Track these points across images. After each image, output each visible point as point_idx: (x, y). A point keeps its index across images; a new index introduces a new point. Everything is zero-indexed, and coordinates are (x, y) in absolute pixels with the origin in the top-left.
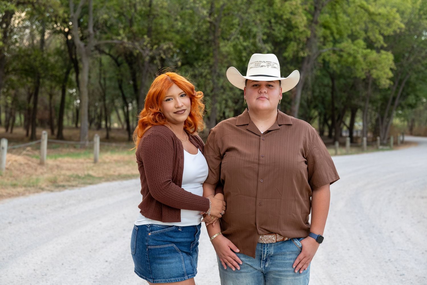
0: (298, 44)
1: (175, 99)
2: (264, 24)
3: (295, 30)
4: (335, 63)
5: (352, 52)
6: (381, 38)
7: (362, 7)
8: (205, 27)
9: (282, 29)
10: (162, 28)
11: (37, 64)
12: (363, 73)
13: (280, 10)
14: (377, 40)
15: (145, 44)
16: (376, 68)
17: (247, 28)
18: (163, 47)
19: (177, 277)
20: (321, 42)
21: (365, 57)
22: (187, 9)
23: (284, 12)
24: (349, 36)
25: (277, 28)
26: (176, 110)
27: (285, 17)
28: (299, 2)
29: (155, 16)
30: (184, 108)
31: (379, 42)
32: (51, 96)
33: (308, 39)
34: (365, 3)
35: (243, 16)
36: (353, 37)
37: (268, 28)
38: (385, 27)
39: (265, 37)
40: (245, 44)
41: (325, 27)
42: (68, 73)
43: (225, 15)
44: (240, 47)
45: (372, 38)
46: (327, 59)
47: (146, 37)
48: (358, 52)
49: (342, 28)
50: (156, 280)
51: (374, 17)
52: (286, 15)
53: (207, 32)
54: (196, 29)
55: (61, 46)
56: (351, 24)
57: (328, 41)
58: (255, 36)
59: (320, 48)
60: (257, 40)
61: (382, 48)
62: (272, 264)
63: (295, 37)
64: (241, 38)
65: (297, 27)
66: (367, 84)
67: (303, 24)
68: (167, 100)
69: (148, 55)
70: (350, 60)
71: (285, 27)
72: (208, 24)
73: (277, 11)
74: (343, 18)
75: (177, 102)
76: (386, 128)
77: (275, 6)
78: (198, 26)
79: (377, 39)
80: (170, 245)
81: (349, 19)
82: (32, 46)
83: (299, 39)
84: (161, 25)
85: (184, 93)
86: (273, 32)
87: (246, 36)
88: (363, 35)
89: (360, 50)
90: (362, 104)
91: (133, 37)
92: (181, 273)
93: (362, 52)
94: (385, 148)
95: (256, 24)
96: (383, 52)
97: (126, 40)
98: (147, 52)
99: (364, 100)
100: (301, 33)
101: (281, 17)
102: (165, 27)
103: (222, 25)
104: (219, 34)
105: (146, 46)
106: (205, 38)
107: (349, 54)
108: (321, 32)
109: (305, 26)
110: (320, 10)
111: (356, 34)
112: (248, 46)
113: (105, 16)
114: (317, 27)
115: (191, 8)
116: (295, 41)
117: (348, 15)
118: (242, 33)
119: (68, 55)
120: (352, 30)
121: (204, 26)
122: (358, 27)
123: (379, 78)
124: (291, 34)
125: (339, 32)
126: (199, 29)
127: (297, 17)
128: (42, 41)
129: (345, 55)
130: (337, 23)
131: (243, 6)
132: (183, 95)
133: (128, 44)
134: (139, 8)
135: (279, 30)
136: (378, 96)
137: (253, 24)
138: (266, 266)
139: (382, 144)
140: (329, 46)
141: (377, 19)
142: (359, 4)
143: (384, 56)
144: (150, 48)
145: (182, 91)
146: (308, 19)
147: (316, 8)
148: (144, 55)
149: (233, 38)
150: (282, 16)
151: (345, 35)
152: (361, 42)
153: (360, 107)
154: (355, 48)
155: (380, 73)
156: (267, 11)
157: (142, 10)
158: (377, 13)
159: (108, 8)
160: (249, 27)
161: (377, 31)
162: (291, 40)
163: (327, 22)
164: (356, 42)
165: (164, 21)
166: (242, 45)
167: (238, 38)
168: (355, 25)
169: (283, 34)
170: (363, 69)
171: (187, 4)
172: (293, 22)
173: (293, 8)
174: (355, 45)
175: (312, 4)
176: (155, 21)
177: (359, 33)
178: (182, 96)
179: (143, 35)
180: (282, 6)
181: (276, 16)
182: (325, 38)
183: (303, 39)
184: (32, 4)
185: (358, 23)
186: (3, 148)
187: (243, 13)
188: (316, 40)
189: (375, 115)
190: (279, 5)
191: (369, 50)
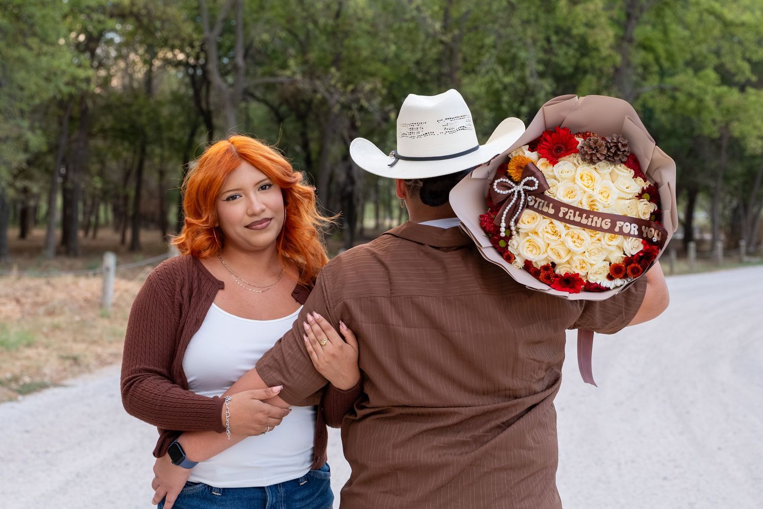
0: (599, 79)
1: (247, 195)
2: (539, 44)
3: (594, 54)
4: (664, 112)
5: (695, 91)
6: (746, 66)
7: (712, 12)
8: (434, 52)
9: (571, 52)
10: (359, 55)
11: (143, 120)
12: (715, 128)
13: (565, 19)
14: (740, 70)
15: (333, 82)
16: (738, 120)
17: (508, 51)
18: (363, 87)
20: (638, 75)
21: (718, 100)
22: (406, 21)
23: (573, 22)
24: (688, 64)
25: (561, 51)
26: (249, 220)
27: (575, 32)
28: (600, 5)
29: (347, 34)
30: (268, 214)
31: (743, 73)
33: (617, 70)
34: (717, 6)
35: (502, 31)
36: (696, 65)
37: (546, 51)
38: (753, 47)
39: (541, 68)
40: (507, 80)
41: (645, 47)
42: (193, 134)
43: (470, 30)
44: (497, 86)
45: (729, 66)
46: (651, 103)
47: (333, 70)
48: (705, 92)
49: (675, 49)
51: (733, 30)
52: (577, 27)
53: (438, 61)
54: (418, 55)
55: (179, 89)
56: (692, 43)
57: (651, 73)
58: (523, 66)
59: (637, 85)
60: (527, 72)
61: (748, 83)
63: (592, 66)
64: (500, 70)
65: (597, 49)
66: (719, 147)
67: (607, 44)
68: (228, 199)
69: (338, 102)
70: (692, 105)
71: (576, 50)
72: (441, 47)
73: (560, 22)
74: (677, 31)
75: (251, 202)
76: (753, 225)
77: (558, 13)
78: (424, 50)
79: (738, 68)
81: (686, 33)
83: (601, 70)
84: (357, 49)
85: (267, 181)
86: (554, 59)
87: (508, 66)
88: (713, 60)
89: (710, 89)
90: (712, 183)
91: (311, 73)
93: (714, 92)
94: (754, 260)
95: (525, 44)
96: (750, 90)
97: (298, 77)
98: (336, 97)
99: (713, 175)
100: (604, 59)
101: (568, 33)
102: (365, 53)
103: (465, 48)
104: (459, 62)
105: (334, 86)
106: (434, 71)
107: (690, 96)
108: (638, 56)
109: (611, 47)
110: (637, 18)
111: (699, 59)
112: (511, 84)
113: (266, 37)
114: (631, 49)
115: (413, 19)
116: (593, 73)
117: (686, 27)
118: (502, 62)
119: (192, 104)
120: (692, 53)
121: (434, 50)
122: (704, 48)
123: (744, 137)
124: (586, 61)
125: (670, 57)
126: (425, 54)
127: (597, 30)
129: (681, 97)
130: (666, 40)
131: (501, 14)
132: (265, 185)
133: (303, 84)
134: (322, 21)
135: (566, 54)
136: (739, 169)
137: (519, 44)
139: (748, 254)
140: (653, 81)
141: (739, 33)
142: (706, 6)
143: (753, 98)
144: (341, 90)
145: (262, 177)
146: (616, 36)
147: (629, 16)
148: (332, 101)
149: (483, 70)
150: (569, 29)
151: (680, 63)
152: (712, 75)
153: (707, 189)
154: (700, 84)
155: (747, 128)
156: (542, 20)
157: (326, 25)
158: (738, 21)
159: (268, 22)
160: (514, 50)
161: (739, 54)
162: (585, 72)
163: (648, 39)
164: (701, 74)
165: (362, 42)
166: (501, 82)
167: (496, 72)
168: (699, 43)
169: (573, 62)
170: (714, 122)
171: (404, 13)
172: (590, 41)
173: (590, 15)
174: (700, 79)
175: (621, 9)
176: (346, 42)
177: (705, 58)
178: (263, 188)
179: (327, 67)
180: (570, 12)
181: (558, 31)
182: (645, 67)
183: (608, 69)
184: (137, 17)
185: (705, 41)
186: (108, 269)
187: (501, 26)
188: (630, 71)
189: (730, 202)
190: (565, 11)
191: (725, 89)
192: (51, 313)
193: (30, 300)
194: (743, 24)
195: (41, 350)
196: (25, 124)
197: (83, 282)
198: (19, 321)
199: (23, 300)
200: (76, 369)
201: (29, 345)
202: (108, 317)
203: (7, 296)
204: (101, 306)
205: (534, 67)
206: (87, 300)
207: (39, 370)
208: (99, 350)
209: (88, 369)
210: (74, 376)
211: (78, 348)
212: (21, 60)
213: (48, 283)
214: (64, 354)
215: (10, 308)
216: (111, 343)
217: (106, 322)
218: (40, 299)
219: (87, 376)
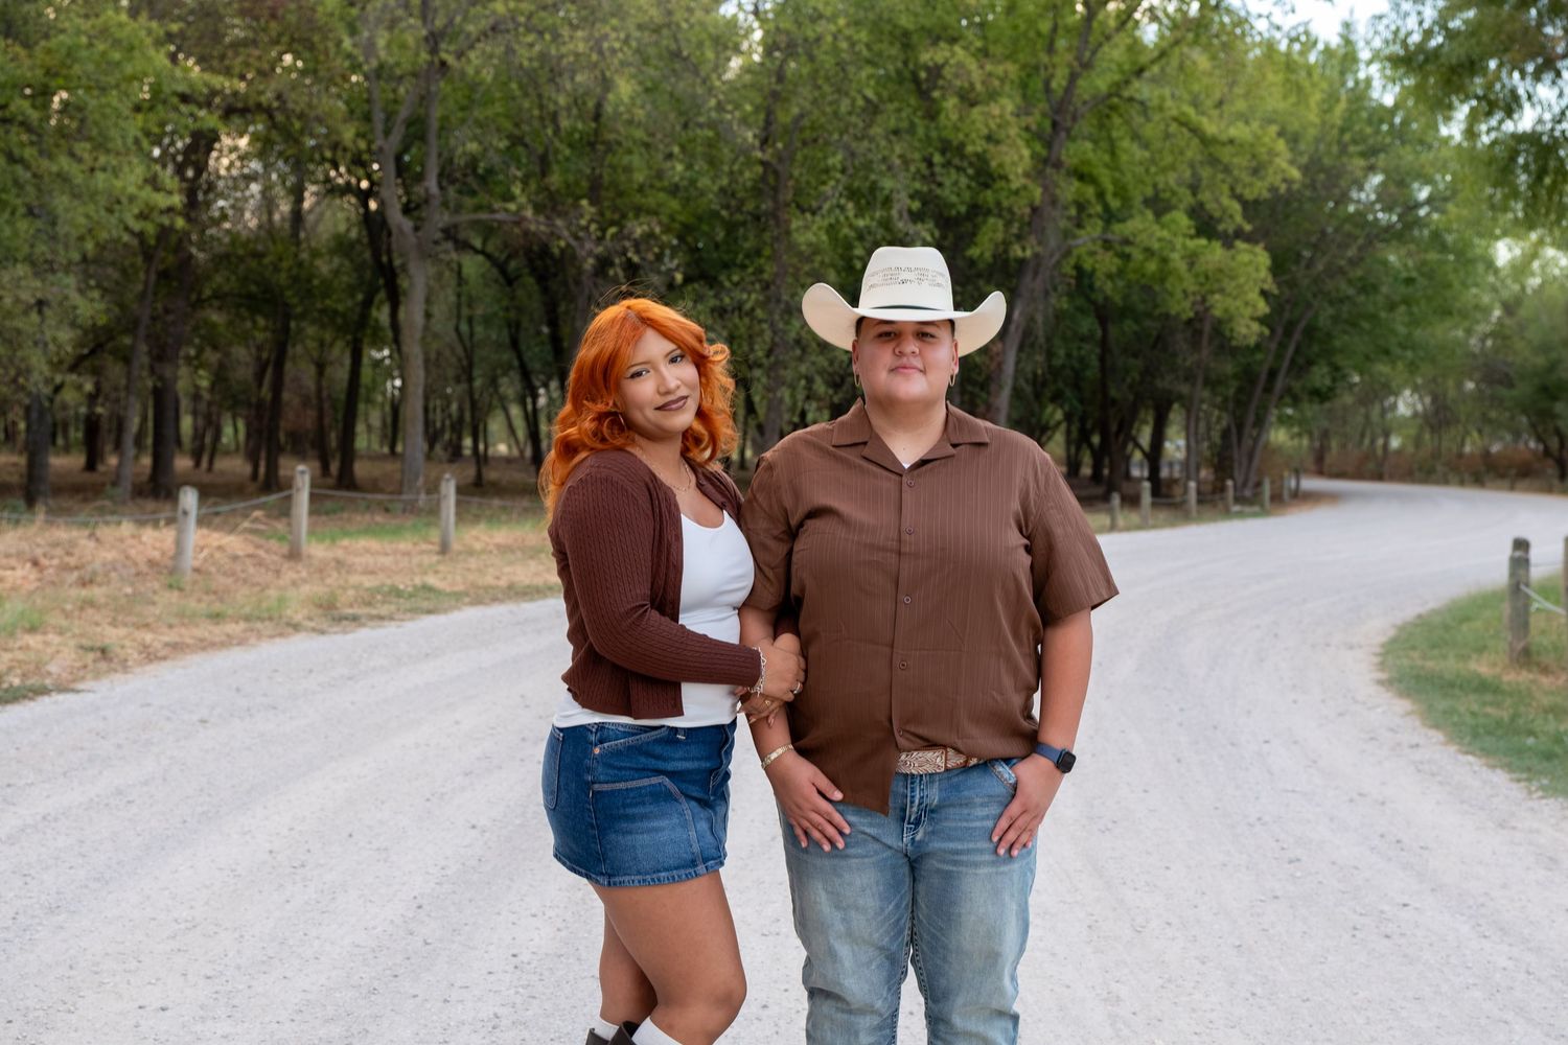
0: (1008, 224)
1: (656, 370)
2: (913, 168)
3: (1000, 184)
4: (1110, 276)
5: (1156, 246)
6: (1236, 207)
7: (1183, 122)
8: (749, 175)
9: (964, 181)
10: (630, 180)
11: (283, 278)
12: (1187, 304)
13: (957, 129)
14: (1226, 213)
15: (583, 222)
16: (1222, 291)
17: (865, 178)
18: (632, 231)
19: (676, 868)
20: (1069, 218)
21: (1192, 259)
22: (701, 126)
23: (967, 135)
24: (1147, 202)
25: (949, 178)
26: (661, 400)
27: (970, 149)
28: (1010, 108)
29: (610, 148)
30: (683, 392)
31: (1231, 218)
32: (321, 367)
33: (1035, 210)
35: (854, 145)
36: (1159, 205)
37: (919, 176)
38: (1246, 177)
39: (916, 205)
40: (861, 223)
41: (1082, 177)
42: (368, 303)
43: (805, 143)
44: (846, 231)
45: (1211, 206)
46: (1087, 265)
47: (584, 203)
48: (1172, 247)
49: (1128, 179)
50: (617, 879)
51: (1217, 151)
52: (973, 143)
53: (757, 191)
54: (724, 181)
55: (348, 230)
56: (1153, 169)
57: (1090, 216)
58: (887, 202)
59: (1067, 235)
60: (894, 213)
61: (1239, 234)
62: (933, 832)
63: (998, 204)
64: (850, 207)
65: (1005, 178)
66: (1198, 333)
67: (1020, 170)
68: (632, 377)
69: (590, 253)
70: (1152, 266)
71: (971, 178)
72: (760, 169)
73: (948, 134)
74: (1131, 152)
75: (663, 378)
76: (1251, 457)
77: (942, 119)
78: (731, 174)
79: (1224, 210)
80: (655, 780)
81: (1146, 154)
82: (268, 229)
83: (1010, 210)
84: (628, 170)
85: (678, 352)
86: (938, 191)
87: (863, 202)
88: (1188, 199)
89: (1179, 241)
90: (1185, 389)
91: (550, 204)
92: (689, 857)
93: (1184, 247)
94: (1248, 510)
95: (890, 168)
96: (1240, 245)
97: (529, 213)
98: (588, 245)
99: (1189, 377)
100: (1016, 193)
101: (960, 149)
102: (639, 177)
103: (796, 172)
104: (787, 195)
105: (586, 229)
106: (750, 206)
107: (1149, 252)
108: (1069, 189)
109: (1027, 175)
110: (1068, 131)
111: (1166, 195)
112: (867, 229)
113: (473, 147)
114: (1060, 178)
115: (712, 125)
116: (1000, 216)
117: (1146, 146)
118: (852, 194)
119: (367, 255)
120: (1155, 186)
122: (1172, 178)
123: (1230, 318)
124: (989, 196)
125: (1121, 192)
126: (733, 181)
127: (1003, 148)
128: (297, 216)
129: (1137, 254)
130: (1114, 165)
131: (853, 119)
132: (676, 357)
133: (536, 224)
134: (565, 123)
135: (956, 183)
136: (1229, 368)
137: (883, 167)
138: (918, 837)
139: (1239, 500)
140: (1094, 229)
141: (1225, 154)
142: (1174, 113)
143: (1244, 257)
144: (597, 235)
145: (673, 348)
146: (1035, 156)
147: (1055, 125)
148: (581, 253)
149: (826, 206)
150: (962, 145)
151: (1138, 200)
152: (1181, 219)
153: (1180, 398)
154: (1165, 234)
155: (1234, 305)
156: (921, 131)
157: (573, 130)
158: (1224, 137)
159: (479, 124)
160: (873, 177)
161: (1225, 188)
162: (988, 212)
163: (1087, 162)
164: (1167, 218)
165: (636, 160)
166: (852, 227)
167: (842, 208)
168: (1164, 170)
169: (967, 195)
170: (1185, 294)
171: (699, 114)
172: (994, 164)
173: (993, 124)
174: (1163, 226)
175: (1044, 115)
176: (609, 158)
177: (1174, 193)
178: (674, 360)
179: (578, 198)
180: (961, 118)
181: (945, 147)
182: (1081, 207)
183: (1022, 208)
184: (268, 112)
185: (1173, 167)
186: (185, 513)
187: (856, 138)
188: (1056, 213)
189: (1219, 419)
190: (954, 117)
191: (1203, 242)
192: (84, 583)
193: (55, 562)
194: (1231, 142)
195: (53, 638)
196: (71, 281)
197: (149, 534)
198: (31, 593)
199: (44, 562)
200: (103, 665)
201: (32, 630)
202: (180, 589)
203: (19, 555)
204: (173, 571)
205: (903, 202)
206: (151, 563)
207: (39, 667)
208: (148, 637)
209: (124, 666)
210: (97, 676)
211: (112, 635)
212: (63, 178)
213: (92, 536)
214: (85, 642)
215: (22, 574)
216: (171, 626)
217: (174, 596)
218: (72, 561)
219: (118, 677)
